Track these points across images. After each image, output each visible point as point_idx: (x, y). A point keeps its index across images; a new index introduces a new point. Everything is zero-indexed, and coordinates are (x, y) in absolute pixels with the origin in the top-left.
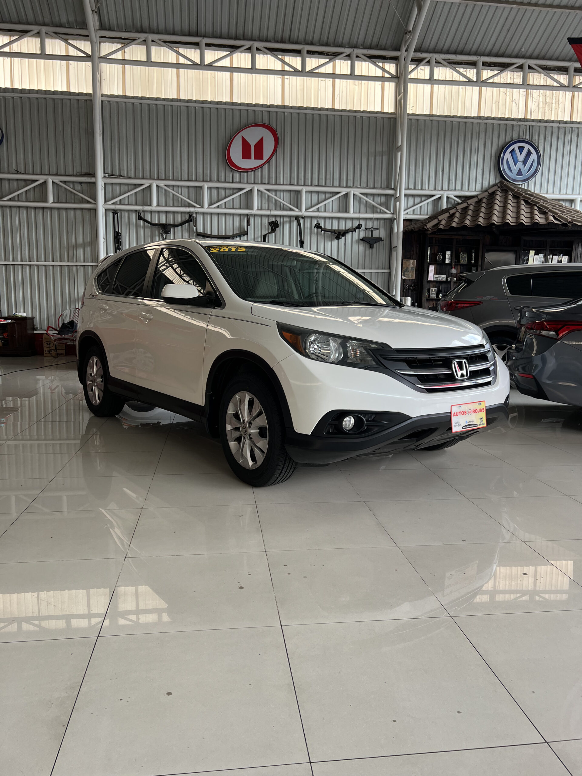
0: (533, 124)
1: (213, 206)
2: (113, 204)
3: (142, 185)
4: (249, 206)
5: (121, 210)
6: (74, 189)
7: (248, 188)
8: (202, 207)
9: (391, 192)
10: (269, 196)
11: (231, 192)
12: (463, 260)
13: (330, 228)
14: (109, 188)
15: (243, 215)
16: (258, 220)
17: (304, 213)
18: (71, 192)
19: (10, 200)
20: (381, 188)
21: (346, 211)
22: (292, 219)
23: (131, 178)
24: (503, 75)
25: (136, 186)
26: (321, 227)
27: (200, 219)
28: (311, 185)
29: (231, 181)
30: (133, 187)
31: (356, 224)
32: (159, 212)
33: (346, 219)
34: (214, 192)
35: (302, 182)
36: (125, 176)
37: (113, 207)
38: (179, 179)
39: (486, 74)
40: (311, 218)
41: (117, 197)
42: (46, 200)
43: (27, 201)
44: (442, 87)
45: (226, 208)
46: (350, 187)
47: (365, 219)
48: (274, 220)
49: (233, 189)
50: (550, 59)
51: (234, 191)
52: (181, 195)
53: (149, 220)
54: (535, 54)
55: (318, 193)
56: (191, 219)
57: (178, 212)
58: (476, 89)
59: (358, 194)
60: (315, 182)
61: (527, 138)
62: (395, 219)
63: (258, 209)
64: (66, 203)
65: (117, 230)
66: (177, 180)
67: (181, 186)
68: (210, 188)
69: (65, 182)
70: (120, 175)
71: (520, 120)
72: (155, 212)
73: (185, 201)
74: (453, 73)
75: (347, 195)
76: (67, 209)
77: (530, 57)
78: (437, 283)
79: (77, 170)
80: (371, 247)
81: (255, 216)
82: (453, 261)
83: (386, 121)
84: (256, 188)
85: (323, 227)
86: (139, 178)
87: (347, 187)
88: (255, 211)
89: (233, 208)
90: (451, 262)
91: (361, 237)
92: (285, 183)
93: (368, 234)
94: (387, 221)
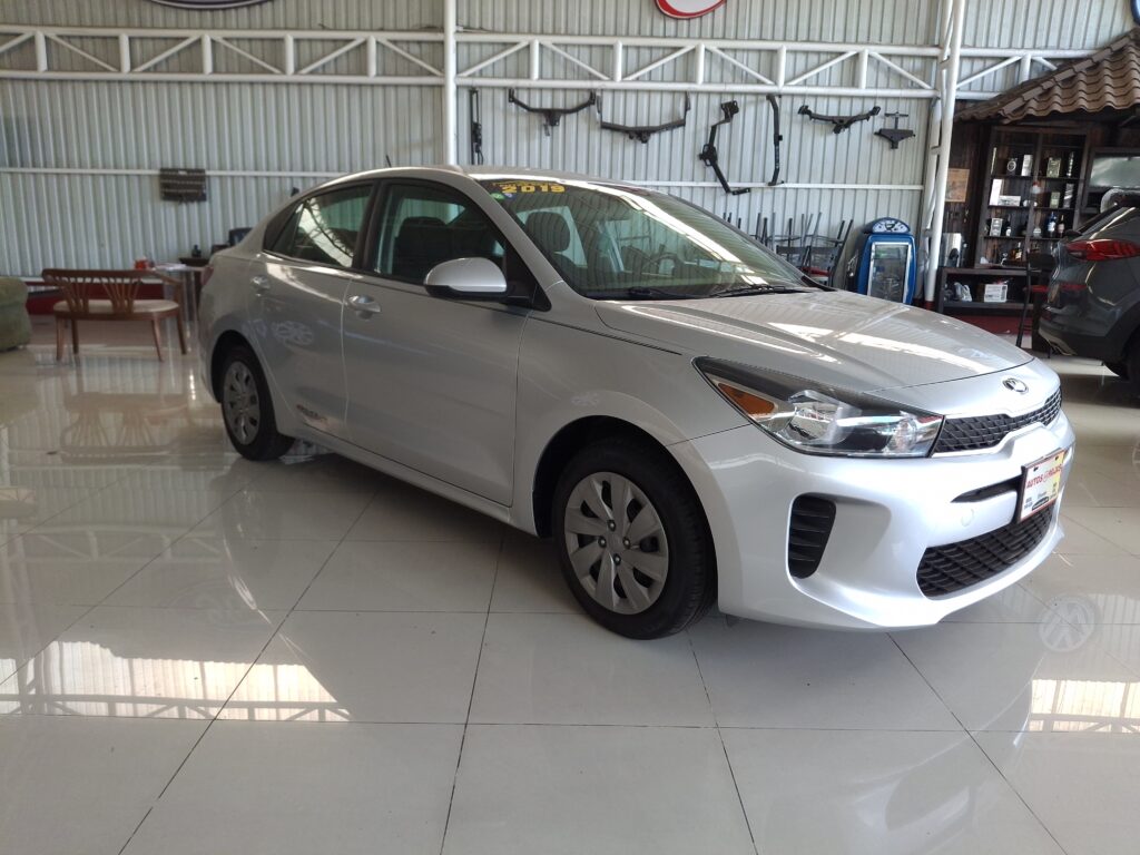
1: (631, 78)
2: (470, 76)
3: (515, 44)
4: (689, 77)
5: (481, 87)
6: (408, 52)
7: (689, 45)
8: (612, 79)
9: (933, 51)
10: (723, 60)
11: (661, 52)
12: (1054, 171)
13: (824, 114)
14: (464, 49)
15: (679, 92)
16: (703, 100)
17: (781, 88)
18: (404, 58)
19: (312, 73)
20: (916, 45)
21: (854, 83)
22: (760, 97)
23: (498, 32)
25: (506, 45)
26: (809, 113)
27: (607, 100)
28: (796, 40)
29: (661, 34)
30: (501, 47)
31: (869, 106)
32: (541, 89)
33: (852, 97)
34: (633, 53)
35: (779, 35)
36: (490, 28)
37: (469, 82)
38: (576, 32)
40: (793, 95)
41: (475, 65)
42: (363, 71)
43: (337, 73)
45: (650, 80)
46: (862, 43)
47: (886, 98)
48: (728, 99)
49: (664, 48)
51: (666, 52)
52: (579, 58)
53: (525, 102)
55: (807, 53)
56: (593, 99)
57: (572, 90)
59: (876, 54)
60: (803, 35)
62: (938, 98)
63: (704, 82)
64: (396, 75)
65: (475, 120)
66: (572, 35)
67: (579, 46)
68: (626, 48)
69: (395, 42)
70: (481, 28)
72: (535, 89)
73: (583, 69)
75: (857, 56)
76: (396, 86)
78: (1004, 210)
79: (415, 22)
80: (894, 146)
81: (698, 93)
82: (1036, 173)
84: (703, 46)
85: (813, 111)
86: (511, 33)
87: (857, 42)
88: (700, 85)
89: (662, 81)
90: (1032, 174)
91: (877, 129)
92: (752, 37)
93: (890, 124)
94: (924, 102)
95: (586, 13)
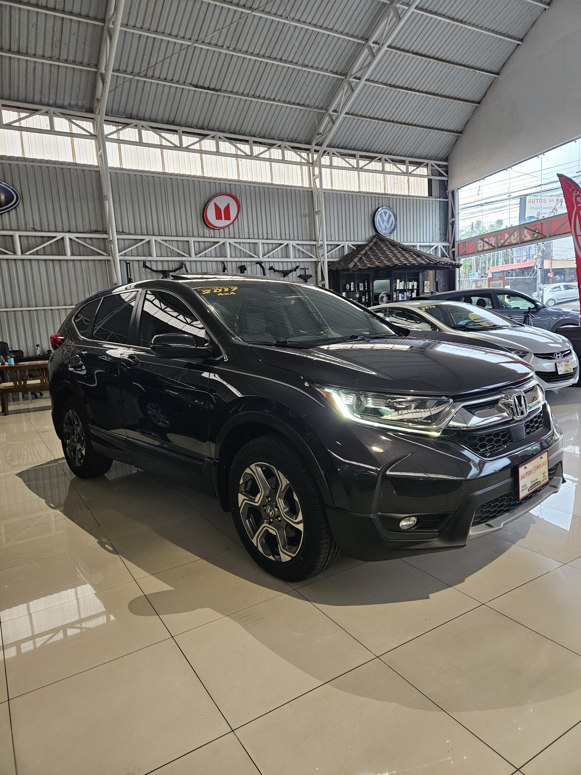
0: (390, 196)
1: (198, 256)
3: (142, 240)
4: (223, 255)
5: (131, 261)
6: (88, 244)
7: (222, 241)
8: (190, 256)
9: (314, 243)
10: (235, 247)
11: (209, 245)
12: (361, 289)
13: (278, 269)
15: (219, 261)
16: (230, 264)
17: (261, 259)
19: (31, 254)
20: (307, 240)
21: (287, 256)
22: (253, 263)
24: (370, 164)
25: (137, 241)
26: (274, 269)
27: (188, 265)
28: (263, 239)
29: (208, 236)
31: (294, 266)
32: (157, 261)
33: (287, 262)
34: (196, 244)
35: (256, 237)
37: (125, 258)
38: (170, 235)
39: (362, 163)
40: (266, 262)
42: (63, 253)
44: (337, 171)
45: (206, 256)
46: (288, 240)
47: (300, 262)
48: (241, 264)
49: (210, 242)
50: (395, 155)
51: (213, 244)
52: (172, 246)
53: (150, 267)
54: (387, 152)
55: (268, 244)
56: (182, 265)
57: (171, 261)
58: (356, 173)
59: (294, 244)
60: (265, 237)
61: (387, 205)
62: (319, 261)
63: (230, 257)
64: (80, 255)
65: (130, 277)
66: (168, 236)
67: (172, 241)
68: (194, 242)
69: (80, 239)
70: (129, 233)
71: (382, 194)
72: (154, 261)
73: (175, 251)
74: (342, 161)
75: (287, 246)
76: (81, 261)
77: (384, 153)
80: (306, 281)
81: (228, 262)
83: (306, 193)
84: (228, 241)
86: (139, 235)
87: (286, 239)
88: (229, 259)
89: (212, 257)
90: (355, 289)
91: (298, 274)
92: (246, 237)
93: (302, 273)
94: (313, 264)
95: (173, 226)
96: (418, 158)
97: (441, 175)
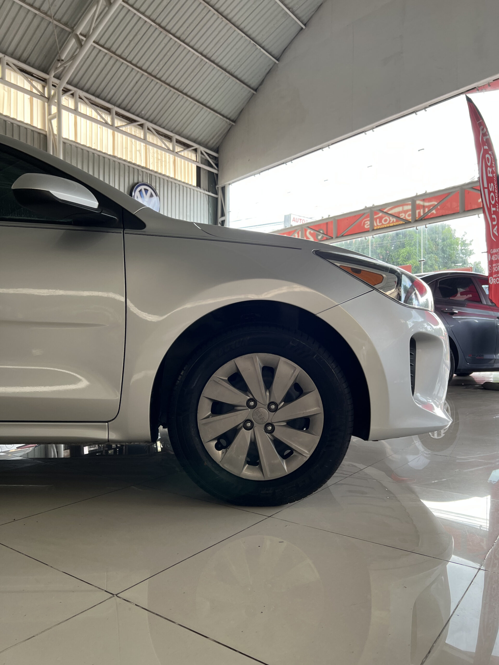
0: (152, 173)
24: (129, 127)
39: (118, 123)
44: (83, 120)
50: (160, 126)
54: (151, 118)
58: (110, 131)
61: (149, 183)
71: (143, 167)
74: (92, 111)
77: (147, 120)
96: (187, 138)
97: (210, 166)
